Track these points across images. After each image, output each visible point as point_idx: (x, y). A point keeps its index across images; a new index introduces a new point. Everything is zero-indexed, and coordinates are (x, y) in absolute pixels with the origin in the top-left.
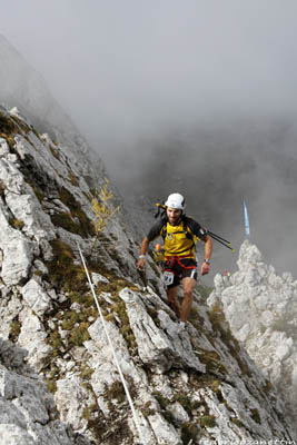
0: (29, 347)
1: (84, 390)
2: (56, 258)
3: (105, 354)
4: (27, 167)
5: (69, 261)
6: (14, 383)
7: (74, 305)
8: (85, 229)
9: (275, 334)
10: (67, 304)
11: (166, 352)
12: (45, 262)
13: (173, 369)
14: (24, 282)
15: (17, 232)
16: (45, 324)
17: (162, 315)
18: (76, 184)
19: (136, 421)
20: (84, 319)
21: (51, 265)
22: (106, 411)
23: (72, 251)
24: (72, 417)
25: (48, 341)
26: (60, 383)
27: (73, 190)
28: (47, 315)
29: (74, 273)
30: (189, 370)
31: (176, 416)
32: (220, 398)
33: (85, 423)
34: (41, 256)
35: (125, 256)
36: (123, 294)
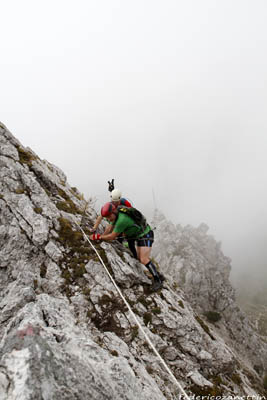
1: (86, 302)
2: (62, 228)
3: (96, 280)
4: (39, 178)
5: (69, 228)
6: (54, 303)
7: (76, 254)
8: (74, 210)
9: (176, 257)
10: (71, 254)
11: (130, 276)
12: (56, 231)
13: (134, 284)
14: (46, 243)
15: (39, 215)
16: (60, 266)
17: (126, 255)
20: (81, 261)
21: (60, 232)
22: (100, 312)
23: (70, 223)
25: (62, 276)
26: (72, 298)
27: (64, 189)
28: (61, 261)
29: (73, 236)
30: (143, 284)
31: (139, 310)
32: (163, 297)
33: (89, 319)
34: (54, 228)
36: (103, 245)
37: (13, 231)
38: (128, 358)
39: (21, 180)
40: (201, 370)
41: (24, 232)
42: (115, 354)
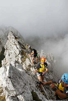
0: (20, 61)
1: (26, 66)
3: (28, 62)
4: (18, 42)
5: (23, 52)
7: (24, 57)
8: (25, 49)
10: (23, 57)
11: (34, 62)
14: (19, 55)
15: (18, 49)
16: (21, 59)
18: (23, 44)
19: (31, 69)
20: (25, 58)
22: (28, 68)
24: (24, 68)
25: (21, 61)
26: (23, 65)
27: (23, 45)
28: (21, 58)
29: (24, 54)
33: (26, 69)
34: (20, 52)
35: (29, 52)
37: (13, 52)
38: (32, 76)
39: (15, 42)
40: (46, 80)
41: (15, 52)
42: (29, 75)
